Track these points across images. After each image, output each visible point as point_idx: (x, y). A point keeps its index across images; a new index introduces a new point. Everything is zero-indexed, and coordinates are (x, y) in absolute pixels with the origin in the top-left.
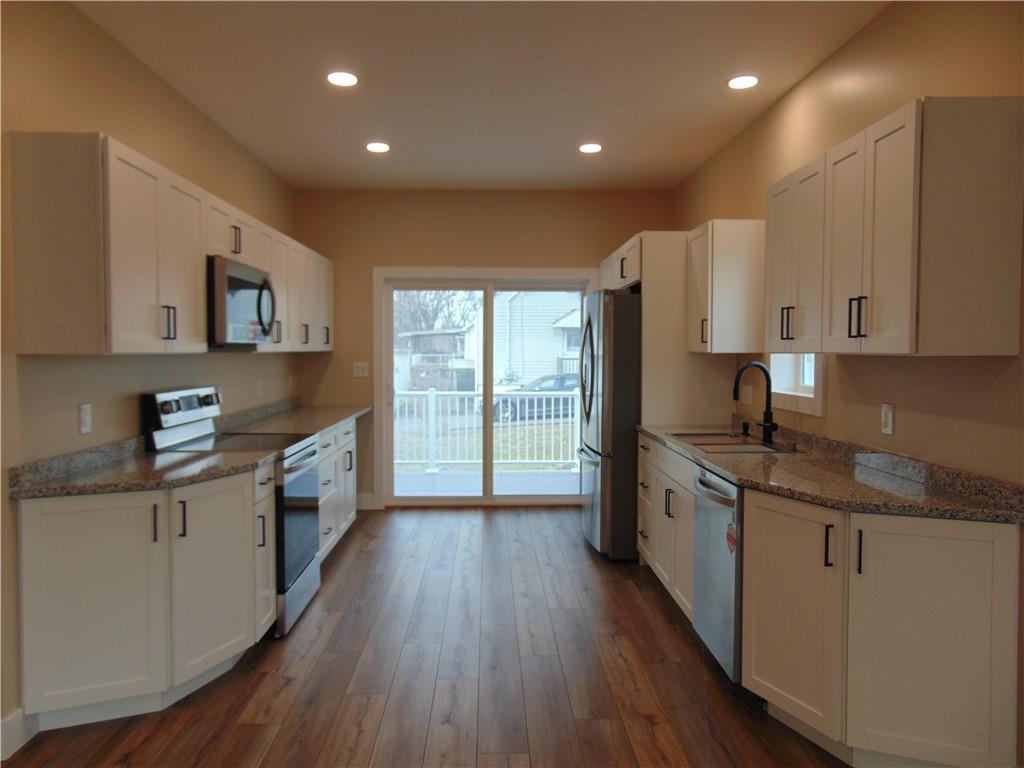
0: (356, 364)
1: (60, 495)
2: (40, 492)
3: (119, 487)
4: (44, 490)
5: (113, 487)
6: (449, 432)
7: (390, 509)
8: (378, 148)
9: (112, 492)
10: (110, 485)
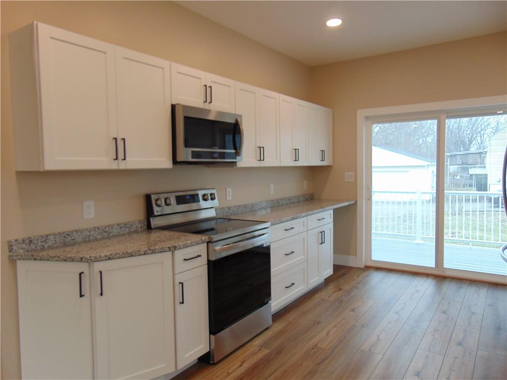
0: (346, 173)
1: (31, 260)
2: (22, 257)
3: (61, 257)
4: (24, 256)
5: (57, 258)
6: (464, 213)
7: (368, 268)
8: (334, 23)
9: (57, 261)
10: (56, 257)
